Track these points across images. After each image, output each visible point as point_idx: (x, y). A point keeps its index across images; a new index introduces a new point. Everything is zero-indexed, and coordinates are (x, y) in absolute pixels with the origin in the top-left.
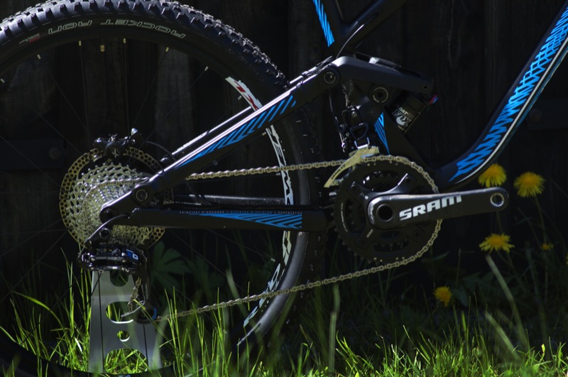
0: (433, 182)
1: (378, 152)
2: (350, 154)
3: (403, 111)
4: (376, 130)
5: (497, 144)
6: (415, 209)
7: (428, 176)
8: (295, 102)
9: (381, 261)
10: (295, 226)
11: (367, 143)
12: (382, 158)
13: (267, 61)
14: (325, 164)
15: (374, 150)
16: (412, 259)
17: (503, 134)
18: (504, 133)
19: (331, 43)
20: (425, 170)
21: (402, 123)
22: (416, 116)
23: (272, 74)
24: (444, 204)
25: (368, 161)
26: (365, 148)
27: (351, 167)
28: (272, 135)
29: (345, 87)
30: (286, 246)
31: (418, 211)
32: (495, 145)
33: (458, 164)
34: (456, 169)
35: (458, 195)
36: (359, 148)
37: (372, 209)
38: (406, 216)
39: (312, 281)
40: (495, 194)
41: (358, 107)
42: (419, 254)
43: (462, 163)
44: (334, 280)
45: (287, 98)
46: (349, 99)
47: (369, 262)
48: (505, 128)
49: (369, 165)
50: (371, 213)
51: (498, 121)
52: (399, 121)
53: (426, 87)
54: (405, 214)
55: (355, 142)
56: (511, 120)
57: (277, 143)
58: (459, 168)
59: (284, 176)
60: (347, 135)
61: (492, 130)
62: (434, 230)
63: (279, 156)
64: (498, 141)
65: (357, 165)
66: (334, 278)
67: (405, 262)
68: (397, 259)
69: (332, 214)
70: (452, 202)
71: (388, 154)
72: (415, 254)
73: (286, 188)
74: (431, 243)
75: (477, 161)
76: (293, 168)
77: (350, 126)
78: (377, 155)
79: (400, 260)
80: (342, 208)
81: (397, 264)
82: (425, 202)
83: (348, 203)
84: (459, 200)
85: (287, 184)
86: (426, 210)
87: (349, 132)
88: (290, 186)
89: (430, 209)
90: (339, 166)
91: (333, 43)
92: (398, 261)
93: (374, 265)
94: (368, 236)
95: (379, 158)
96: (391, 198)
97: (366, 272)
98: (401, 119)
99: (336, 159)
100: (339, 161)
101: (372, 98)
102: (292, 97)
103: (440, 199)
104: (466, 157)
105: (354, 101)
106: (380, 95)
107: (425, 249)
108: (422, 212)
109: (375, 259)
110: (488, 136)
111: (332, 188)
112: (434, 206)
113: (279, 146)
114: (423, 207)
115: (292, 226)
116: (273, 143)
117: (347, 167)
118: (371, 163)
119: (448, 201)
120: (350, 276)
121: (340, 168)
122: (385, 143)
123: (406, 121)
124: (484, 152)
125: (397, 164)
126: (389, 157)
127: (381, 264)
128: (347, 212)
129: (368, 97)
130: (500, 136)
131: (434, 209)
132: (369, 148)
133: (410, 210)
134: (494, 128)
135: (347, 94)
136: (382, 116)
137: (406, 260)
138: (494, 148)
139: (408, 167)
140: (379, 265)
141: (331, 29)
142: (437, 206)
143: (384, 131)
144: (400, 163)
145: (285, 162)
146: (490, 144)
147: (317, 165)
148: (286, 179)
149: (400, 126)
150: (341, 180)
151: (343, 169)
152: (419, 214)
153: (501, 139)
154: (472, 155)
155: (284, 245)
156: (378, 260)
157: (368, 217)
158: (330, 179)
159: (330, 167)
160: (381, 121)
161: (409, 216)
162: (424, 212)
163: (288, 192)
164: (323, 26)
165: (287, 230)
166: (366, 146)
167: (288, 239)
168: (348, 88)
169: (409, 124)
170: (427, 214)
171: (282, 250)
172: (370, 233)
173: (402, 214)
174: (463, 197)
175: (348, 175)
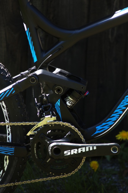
0: (83, 137)
1: (55, 119)
2: (41, 119)
3: (70, 99)
4: (56, 107)
5: (117, 119)
6: (72, 151)
7: (80, 134)
8: (14, 91)
9: (54, 174)
10: (10, 154)
11: (50, 115)
12: (57, 123)
13: (2, 68)
14: (28, 123)
15: (54, 118)
16: (70, 175)
17: (120, 115)
18: (122, 114)
19: (35, 61)
20: (79, 130)
21: (69, 105)
22: (76, 101)
23: (4, 75)
24: (87, 150)
25: (50, 124)
26: (49, 117)
27: (41, 126)
28: (2, 105)
29: (41, 84)
30: (6, 161)
31: (74, 152)
32: (116, 119)
33: (97, 128)
34: (95, 130)
35: (95, 146)
36: (46, 117)
37: (50, 149)
38: (67, 154)
39: (18, 181)
40: (114, 147)
41: (47, 95)
42: (73, 173)
43: (99, 128)
44: (29, 182)
45: (10, 89)
46: (43, 90)
47: (48, 174)
48: (122, 111)
49: (50, 126)
50: (50, 151)
51: (118, 107)
52: (68, 103)
53: (82, 88)
54: (67, 153)
55: (44, 113)
56: (125, 108)
57: (5, 109)
58: (97, 130)
59: (7, 126)
60: (41, 109)
61: (115, 112)
62: (82, 161)
63: (6, 116)
64: (118, 118)
65: (44, 125)
66: (29, 181)
67: (66, 176)
68: (62, 174)
69: (30, 149)
70: (91, 149)
71: (61, 121)
72: (71, 172)
73: (8, 132)
74: (79, 167)
75: (106, 127)
76: (11, 124)
77: (42, 104)
78: (55, 121)
79: (63, 175)
80: (35, 146)
81: (62, 177)
82: (77, 148)
83: (38, 144)
84: (95, 148)
85: (9, 130)
86: (78, 152)
87: (42, 108)
88: (10, 131)
89: (80, 152)
90: (35, 125)
91: (36, 61)
92: (62, 175)
93: (49, 176)
94: (48, 161)
95: (56, 123)
96: (60, 144)
97: (45, 179)
98: (69, 102)
99: (34, 121)
100: (35, 122)
101: (54, 92)
102: (13, 88)
103: (85, 147)
104: (101, 124)
105: (45, 91)
106: (59, 90)
107: (76, 170)
108: (76, 153)
109: (51, 173)
110: (113, 115)
111: (31, 136)
112: (82, 150)
113: (6, 111)
114: (76, 150)
115: (9, 153)
116: (3, 109)
117: (39, 126)
118: (52, 125)
119: (89, 148)
120: (37, 181)
121: (35, 126)
122: (60, 115)
123: (71, 103)
124: (110, 123)
125: (65, 127)
126: (61, 123)
127: (53, 176)
128: (38, 148)
129: (53, 91)
130: (119, 115)
131: (82, 151)
132: (51, 117)
133: (70, 151)
134: (116, 111)
135: (42, 87)
136: (59, 101)
137: (66, 175)
138: (115, 121)
139: (71, 128)
140: (52, 177)
141: (36, 54)
142: (84, 150)
143: (59, 108)
144: (66, 126)
145: (8, 119)
146: (114, 119)
147: (24, 124)
148: (8, 127)
149: (68, 106)
150: (36, 132)
151: (37, 127)
152: (74, 153)
153: (119, 117)
154: (104, 124)
155: (5, 161)
156: (52, 174)
157: (48, 152)
158: (30, 131)
159: (30, 125)
160: (58, 103)
161: (69, 154)
162: (77, 153)
163: (9, 134)
164: (32, 52)
165: (7, 155)
166: (50, 116)
167: (7, 158)
168: (43, 84)
169: (73, 105)
170: (78, 154)
171: (4, 163)
172: (49, 160)
173: (65, 152)
174: (97, 147)
175: (39, 129)
